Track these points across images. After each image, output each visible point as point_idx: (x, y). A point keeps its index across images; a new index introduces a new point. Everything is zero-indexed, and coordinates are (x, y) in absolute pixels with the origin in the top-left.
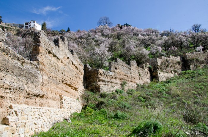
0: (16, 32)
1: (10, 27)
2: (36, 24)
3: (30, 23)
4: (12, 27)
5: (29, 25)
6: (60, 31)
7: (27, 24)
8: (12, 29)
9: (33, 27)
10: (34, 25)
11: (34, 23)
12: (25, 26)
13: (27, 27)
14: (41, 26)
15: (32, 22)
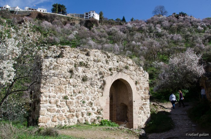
0: (79, 22)
1: (74, 17)
2: (95, 14)
3: (90, 13)
4: (75, 18)
5: (89, 14)
6: (116, 20)
7: (87, 14)
8: (76, 19)
9: (93, 17)
10: (93, 14)
11: (93, 13)
12: (85, 16)
13: (87, 16)
14: (99, 16)
15: (91, 12)
